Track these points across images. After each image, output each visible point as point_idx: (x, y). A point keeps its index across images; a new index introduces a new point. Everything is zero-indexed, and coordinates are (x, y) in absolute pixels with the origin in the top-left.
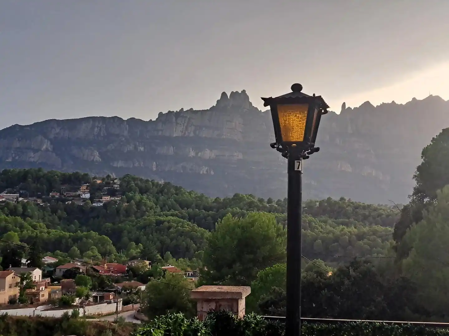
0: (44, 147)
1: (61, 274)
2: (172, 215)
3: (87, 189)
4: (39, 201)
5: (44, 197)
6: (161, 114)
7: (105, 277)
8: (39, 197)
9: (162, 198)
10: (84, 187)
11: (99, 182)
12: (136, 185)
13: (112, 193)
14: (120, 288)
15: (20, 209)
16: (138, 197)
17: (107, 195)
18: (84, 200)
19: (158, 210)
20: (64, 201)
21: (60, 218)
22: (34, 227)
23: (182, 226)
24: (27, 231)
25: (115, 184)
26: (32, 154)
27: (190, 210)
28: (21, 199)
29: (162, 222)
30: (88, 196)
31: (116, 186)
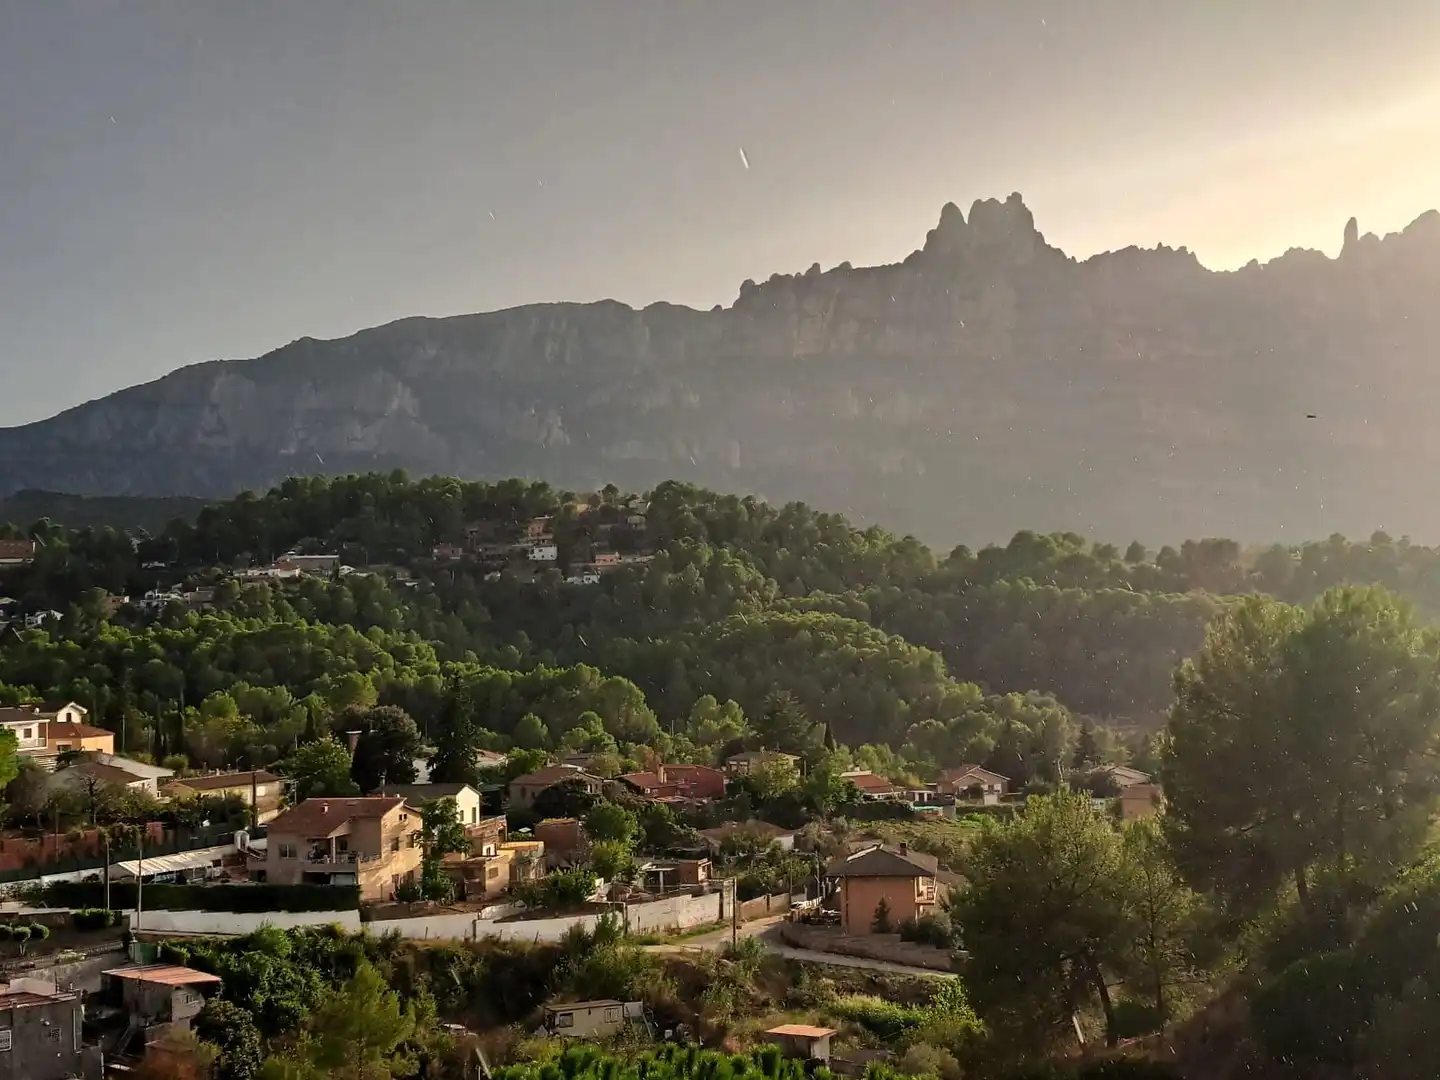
0: (395, 405)
1: (529, 802)
2: (820, 607)
3: (546, 531)
4: (402, 575)
5: (415, 560)
6: (748, 287)
7: (665, 809)
8: (402, 562)
9: (782, 554)
10: (536, 527)
11: (581, 508)
12: (699, 513)
13: (623, 541)
14: (717, 844)
15: (348, 597)
16: (706, 553)
17: (611, 549)
18: (541, 566)
19: (773, 591)
20: (477, 572)
21: (471, 627)
22: (401, 655)
23: (859, 643)
24: (381, 669)
25: (631, 512)
26: (357, 430)
27: (875, 590)
28: (346, 569)
29: (792, 630)
30: (550, 553)
31: (635, 519)
